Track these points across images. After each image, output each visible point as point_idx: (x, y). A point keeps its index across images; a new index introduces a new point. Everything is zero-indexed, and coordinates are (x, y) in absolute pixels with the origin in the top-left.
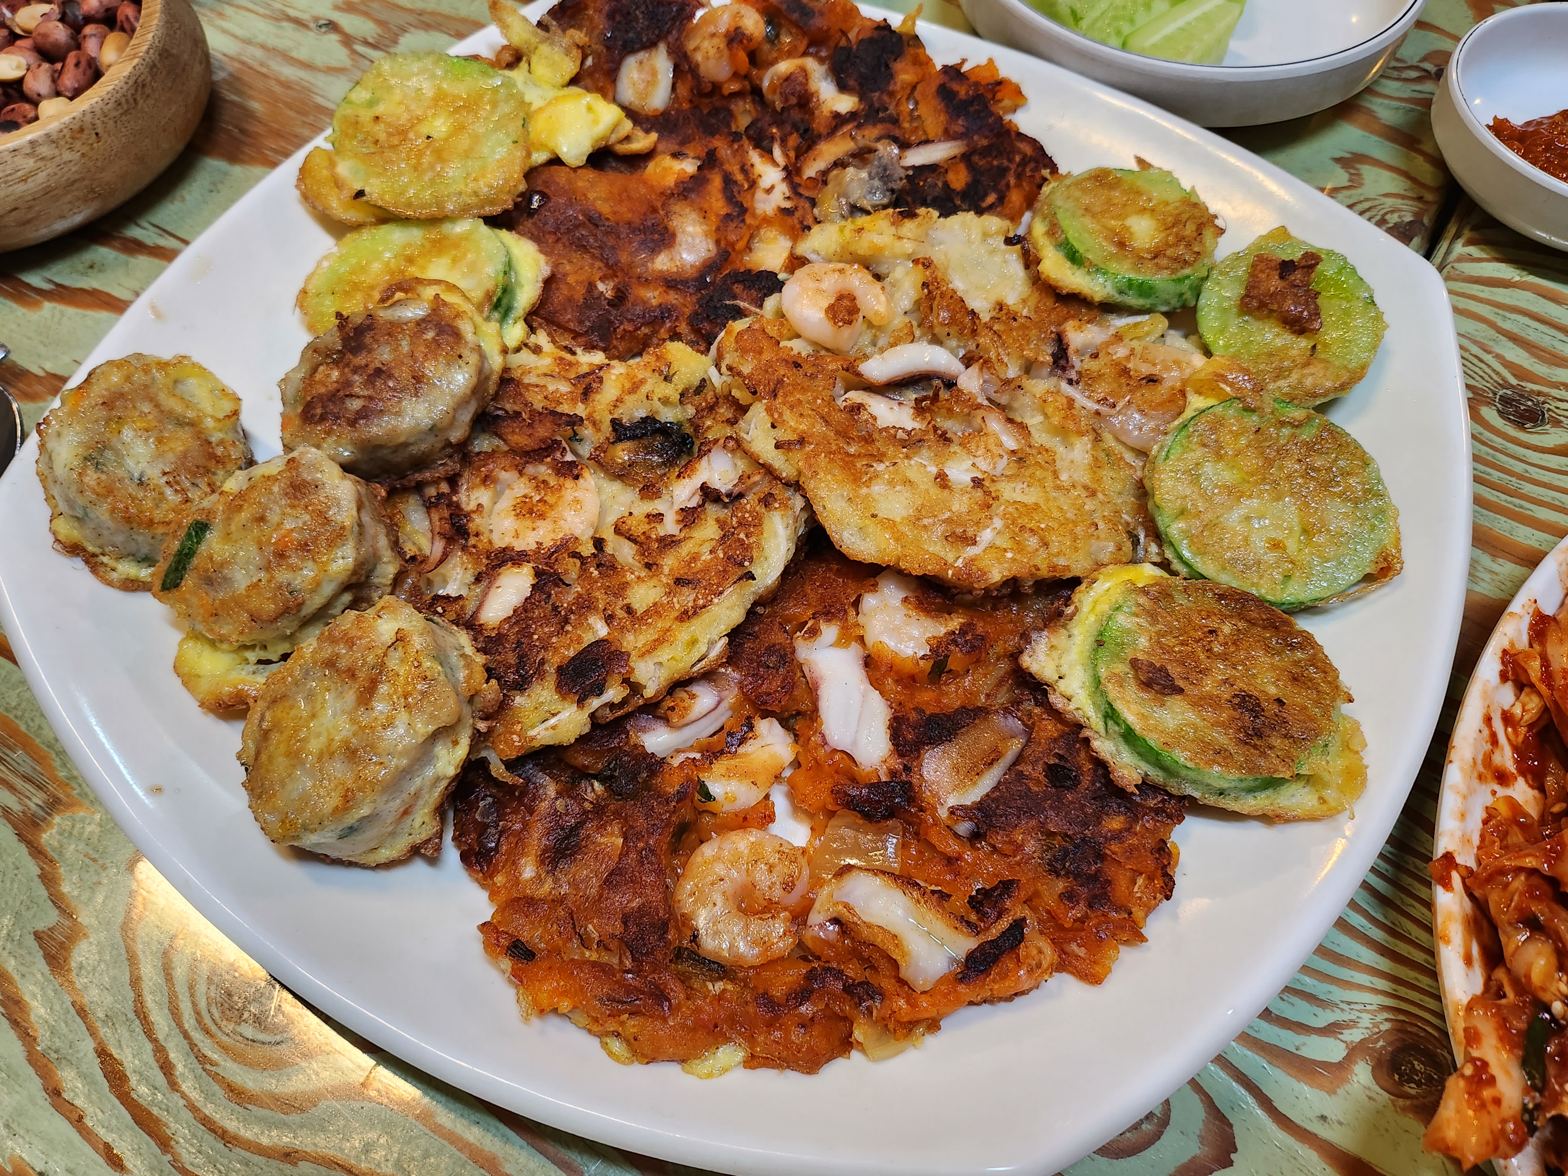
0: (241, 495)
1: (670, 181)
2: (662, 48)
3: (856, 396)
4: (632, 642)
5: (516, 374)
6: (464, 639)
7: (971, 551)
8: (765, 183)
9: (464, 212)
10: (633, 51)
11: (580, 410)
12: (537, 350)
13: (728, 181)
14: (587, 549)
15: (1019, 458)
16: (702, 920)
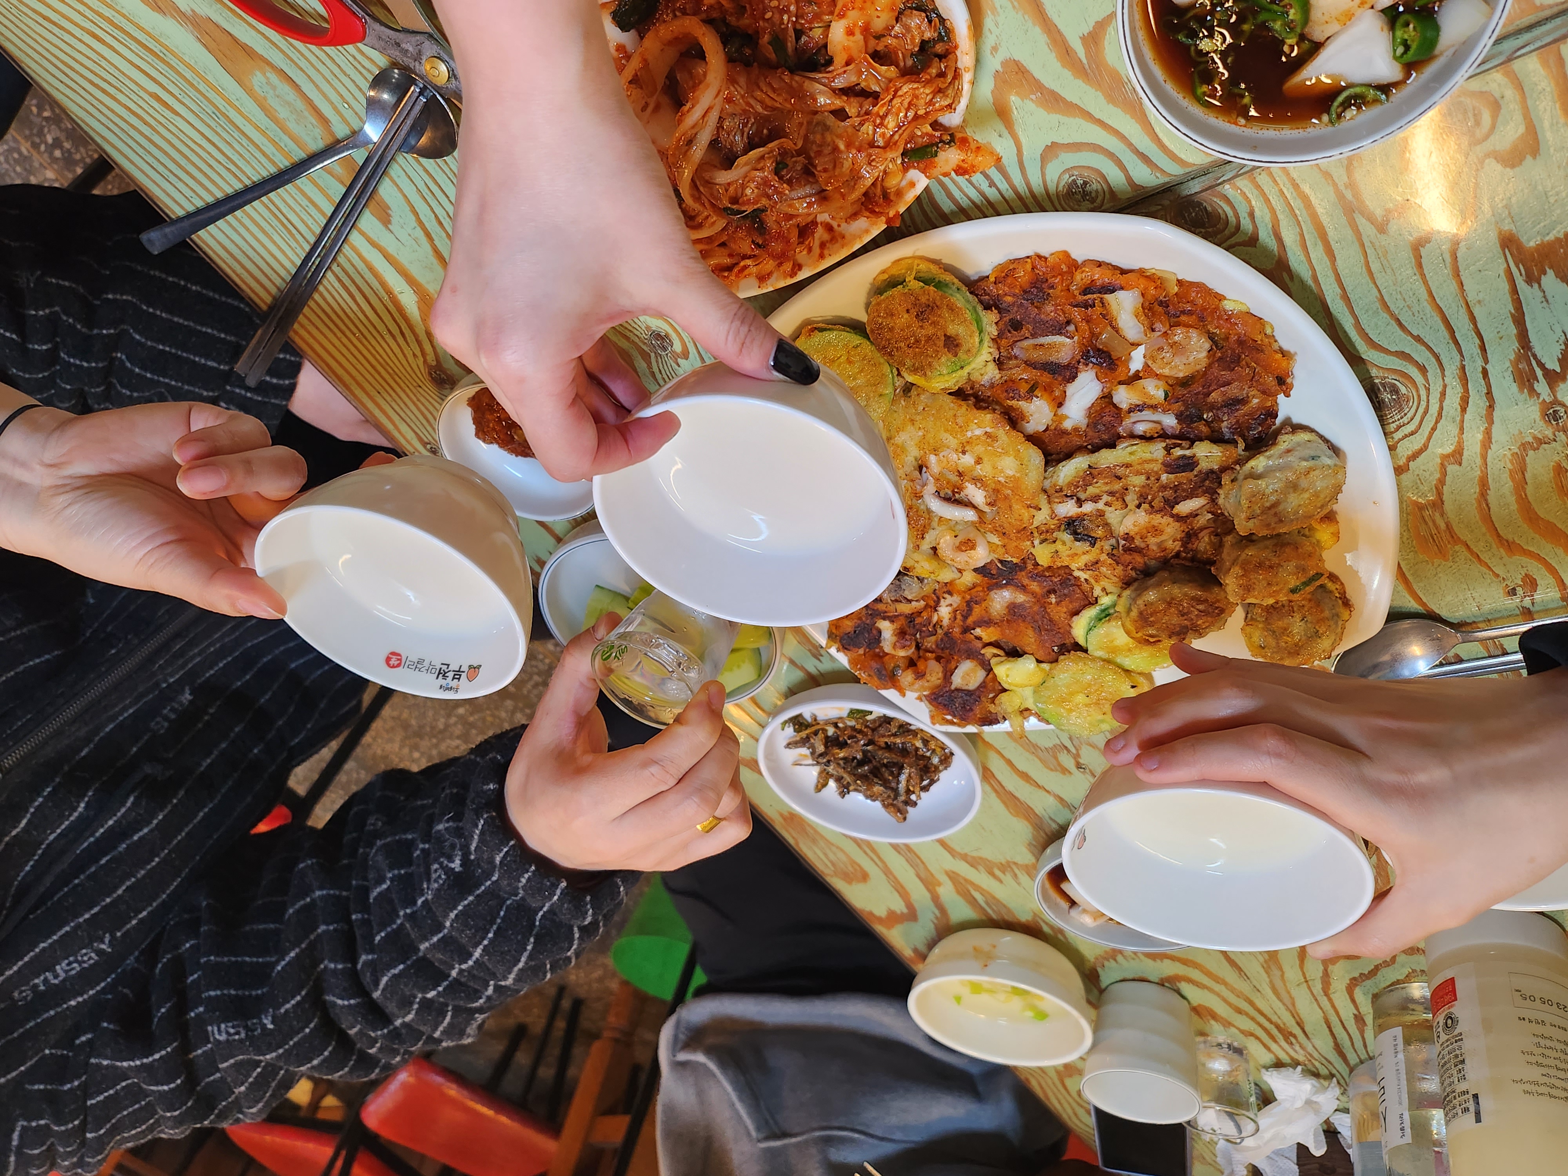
0: (1271, 596)
1: (992, 629)
2: (953, 687)
3: (987, 509)
4: (1156, 467)
5: (1120, 584)
6: (1221, 501)
7: (988, 430)
8: (949, 609)
9: (1094, 659)
10: (969, 691)
11: (1104, 557)
12: (1104, 589)
13: (965, 617)
14: (1145, 506)
15: (935, 451)
16: (1204, 354)
